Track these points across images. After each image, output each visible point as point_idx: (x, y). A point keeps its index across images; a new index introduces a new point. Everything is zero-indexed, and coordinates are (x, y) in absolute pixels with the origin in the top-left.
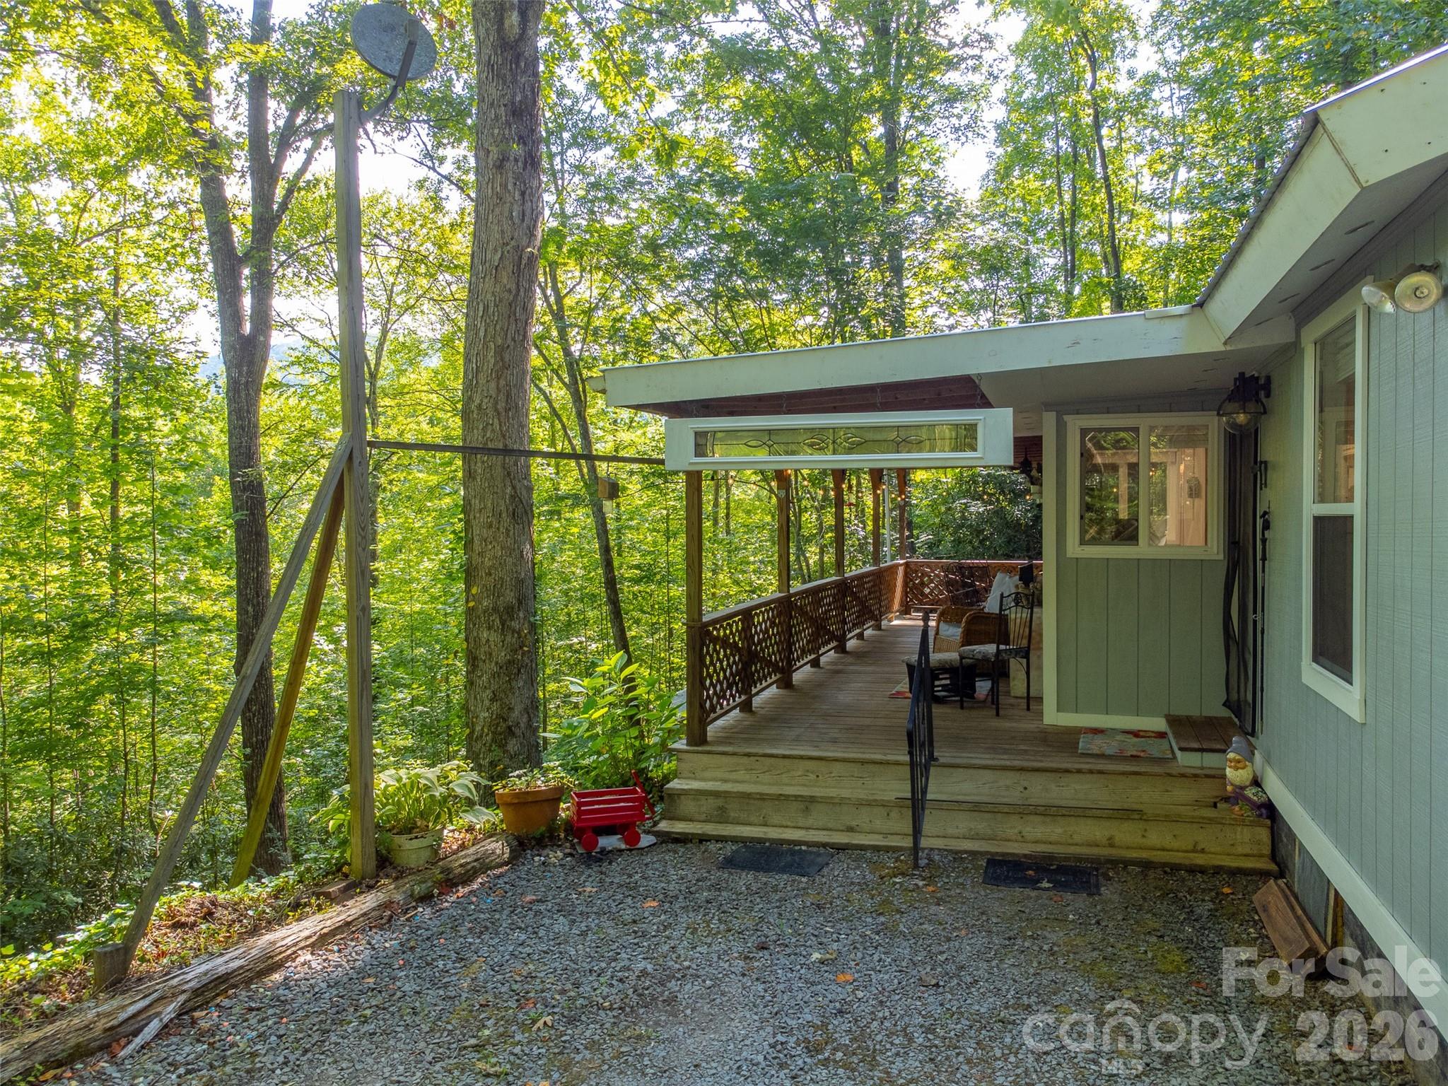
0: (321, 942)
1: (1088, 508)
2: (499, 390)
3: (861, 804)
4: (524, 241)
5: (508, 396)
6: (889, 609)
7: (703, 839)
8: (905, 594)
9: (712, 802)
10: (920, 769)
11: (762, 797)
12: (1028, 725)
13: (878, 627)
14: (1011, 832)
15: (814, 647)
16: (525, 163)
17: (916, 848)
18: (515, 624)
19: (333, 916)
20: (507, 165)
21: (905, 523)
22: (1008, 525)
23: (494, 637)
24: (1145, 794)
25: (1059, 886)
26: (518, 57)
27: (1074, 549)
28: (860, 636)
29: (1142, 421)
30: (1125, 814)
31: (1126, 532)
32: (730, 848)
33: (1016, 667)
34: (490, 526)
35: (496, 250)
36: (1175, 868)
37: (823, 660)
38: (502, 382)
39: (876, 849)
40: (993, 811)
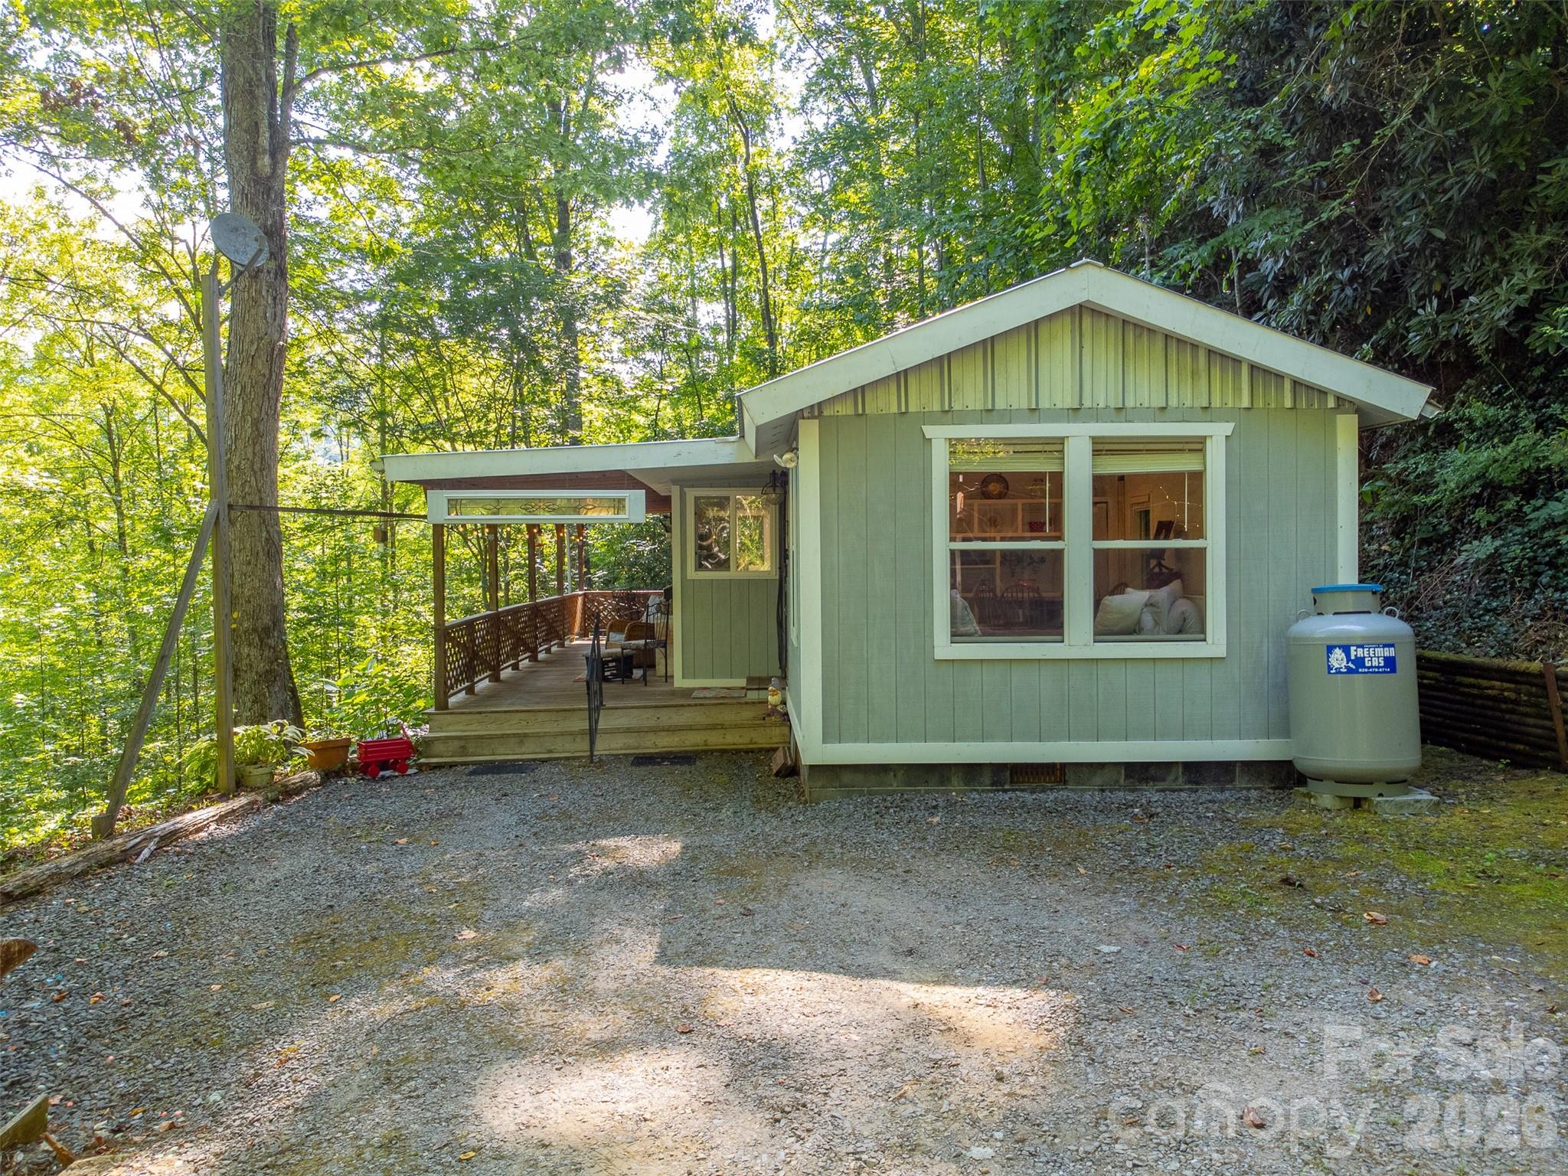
0: (221, 819)
1: (701, 547)
2: (254, 454)
3: (556, 735)
4: (276, 336)
5: (263, 458)
6: (571, 631)
7: (451, 765)
8: (584, 620)
9: (457, 743)
10: (594, 710)
11: (491, 737)
12: (665, 688)
13: (562, 645)
14: (649, 744)
15: (514, 654)
16: (276, 274)
17: (592, 755)
18: (271, 642)
19: (222, 808)
20: (261, 275)
21: (584, 562)
23: (254, 652)
24: (728, 716)
25: (673, 763)
26: (269, 189)
27: (692, 573)
28: (548, 651)
29: (731, 493)
30: (713, 727)
31: (724, 565)
32: (471, 768)
33: (659, 653)
34: (249, 563)
35: (252, 342)
36: (738, 751)
37: (521, 665)
38: (258, 448)
39: (567, 759)
40: (638, 731)
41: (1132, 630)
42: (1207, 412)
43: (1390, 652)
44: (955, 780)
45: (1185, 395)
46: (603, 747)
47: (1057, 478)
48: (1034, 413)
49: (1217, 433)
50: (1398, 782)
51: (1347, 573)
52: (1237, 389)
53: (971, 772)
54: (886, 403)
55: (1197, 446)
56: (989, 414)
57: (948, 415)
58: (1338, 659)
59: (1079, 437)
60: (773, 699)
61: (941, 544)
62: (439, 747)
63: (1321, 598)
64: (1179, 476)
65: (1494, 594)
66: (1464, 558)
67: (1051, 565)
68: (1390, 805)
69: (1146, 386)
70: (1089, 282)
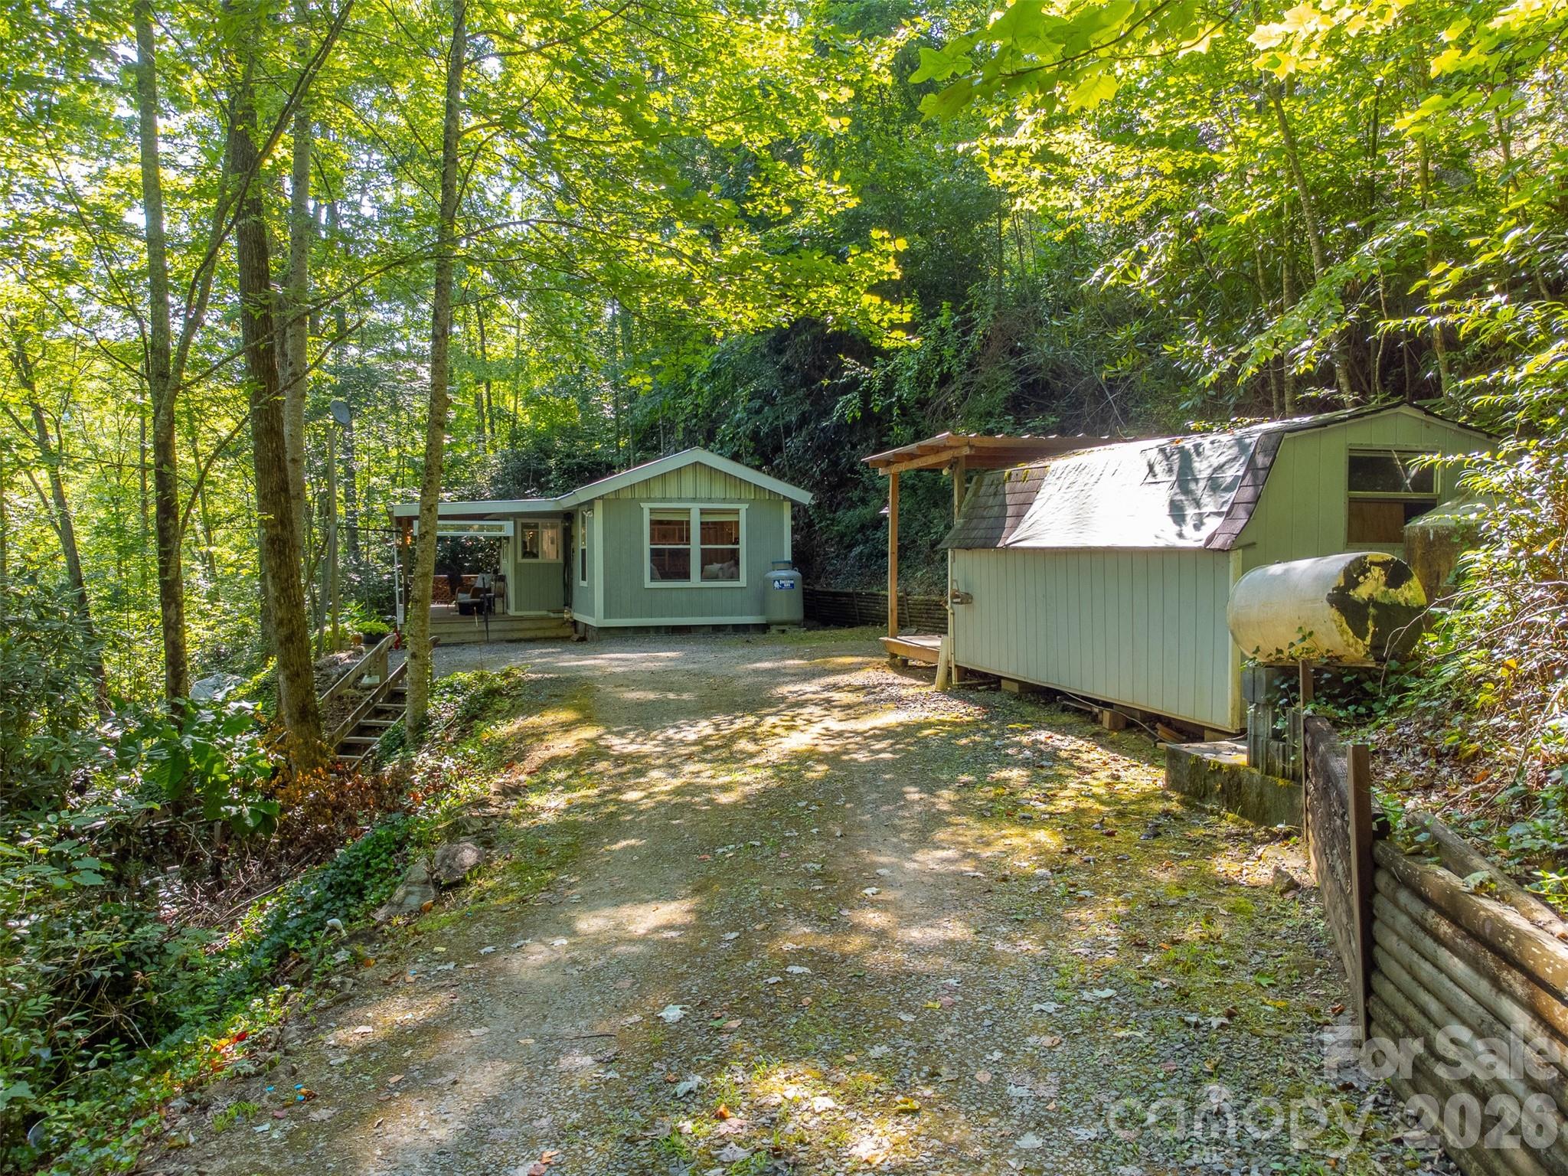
1: (524, 547)
10: (485, 622)
14: (510, 636)
41: (715, 578)
42: (740, 500)
43: (792, 582)
45: (732, 494)
46: (492, 636)
47: (688, 523)
48: (680, 499)
49: (743, 508)
50: (793, 623)
51: (788, 556)
52: (750, 493)
53: (658, 629)
54: (627, 495)
55: (736, 512)
56: (664, 499)
57: (649, 499)
58: (777, 584)
59: (695, 508)
60: (568, 616)
61: (647, 547)
63: (776, 565)
64: (731, 522)
66: (853, 554)
67: (686, 554)
68: (793, 631)
69: (718, 491)
70: (698, 455)
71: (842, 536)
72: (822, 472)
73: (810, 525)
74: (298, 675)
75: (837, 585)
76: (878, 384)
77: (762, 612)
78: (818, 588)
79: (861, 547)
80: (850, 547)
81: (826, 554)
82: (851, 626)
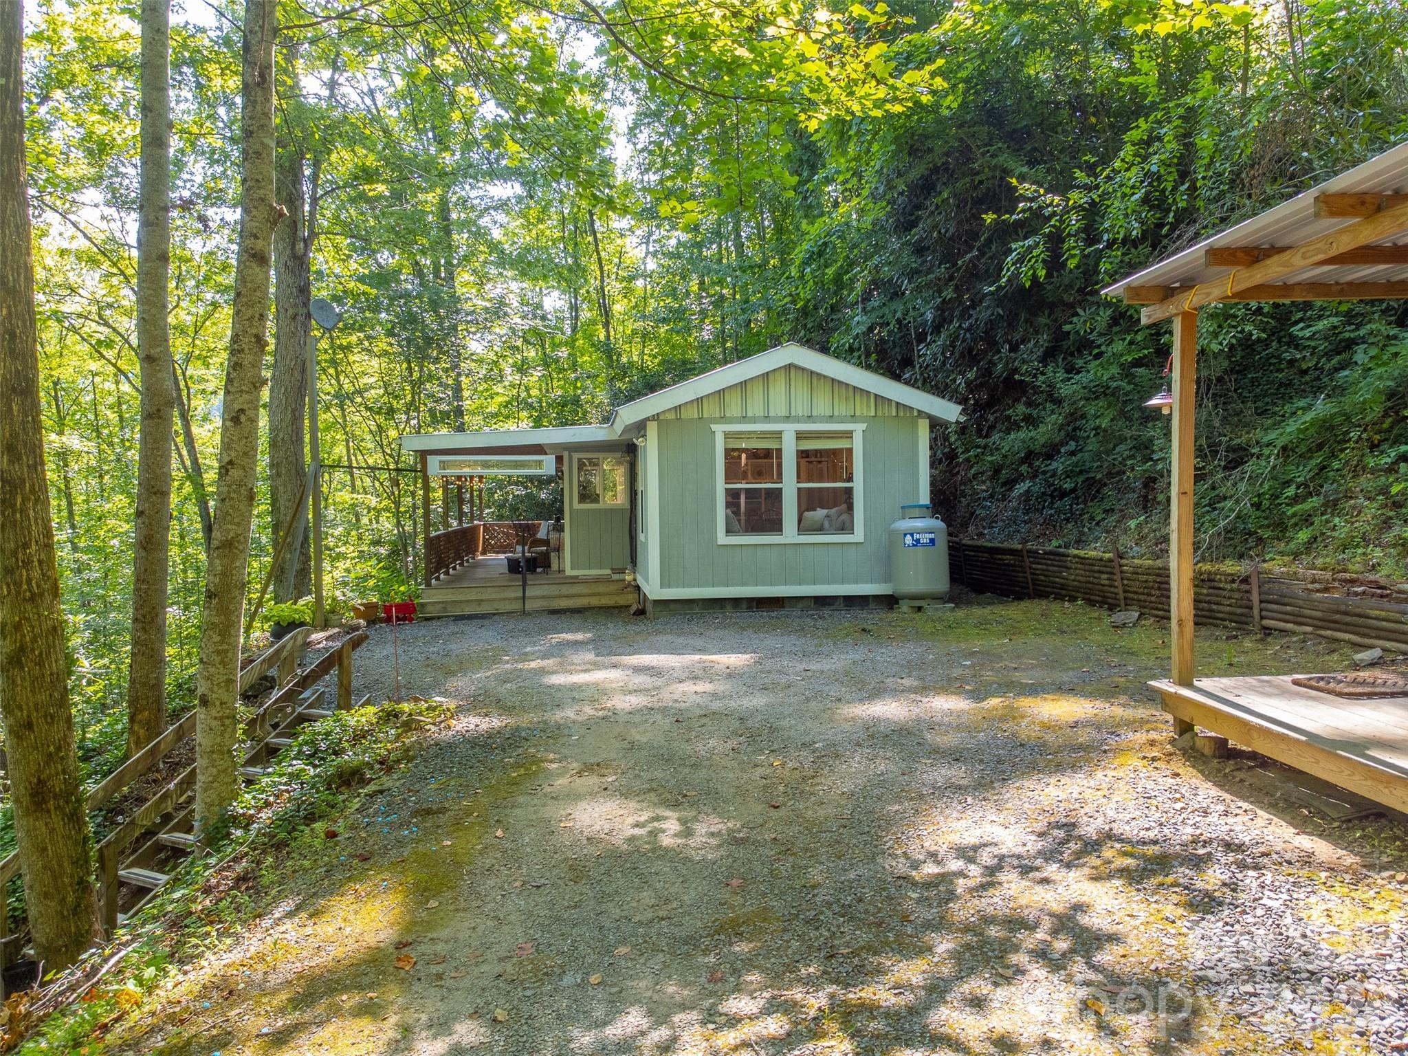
0: (327, 639)
1: (581, 489)
2: (292, 431)
3: (500, 600)
5: (296, 434)
7: (439, 618)
8: (484, 542)
9: (440, 606)
10: (522, 586)
11: (461, 602)
12: (561, 575)
14: (556, 604)
17: (525, 609)
20: (298, 318)
22: (537, 505)
24: (602, 588)
25: (572, 613)
26: (302, 264)
27: (576, 505)
29: (601, 456)
30: (594, 595)
31: (596, 499)
32: (452, 618)
33: (554, 556)
35: (291, 361)
36: (608, 607)
38: (294, 427)
39: (510, 612)
40: (549, 597)
41: (819, 529)
42: (854, 418)
43: (932, 536)
44: (728, 607)
45: (842, 409)
46: (531, 605)
47: (779, 451)
48: (767, 418)
49: (858, 428)
50: (935, 598)
51: (925, 498)
52: (869, 406)
53: (736, 602)
54: (693, 413)
55: (849, 435)
56: (744, 419)
57: (723, 419)
58: (908, 540)
59: (789, 431)
60: (628, 578)
61: (721, 486)
62: (429, 608)
63: (906, 510)
64: (841, 450)
65: (1027, 512)
66: (1016, 493)
67: (776, 496)
68: (932, 609)
69: (822, 406)
70: (793, 353)
71: (997, 470)
72: (969, 383)
73: (951, 456)
74: (29, 726)
75: (994, 538)
76: (1075, 222)
77: (887, 579)
78: (966, 541)
79: (1028, 484)
80: (1010, 484)
81: (976, 493)
82: (1019, 597)
